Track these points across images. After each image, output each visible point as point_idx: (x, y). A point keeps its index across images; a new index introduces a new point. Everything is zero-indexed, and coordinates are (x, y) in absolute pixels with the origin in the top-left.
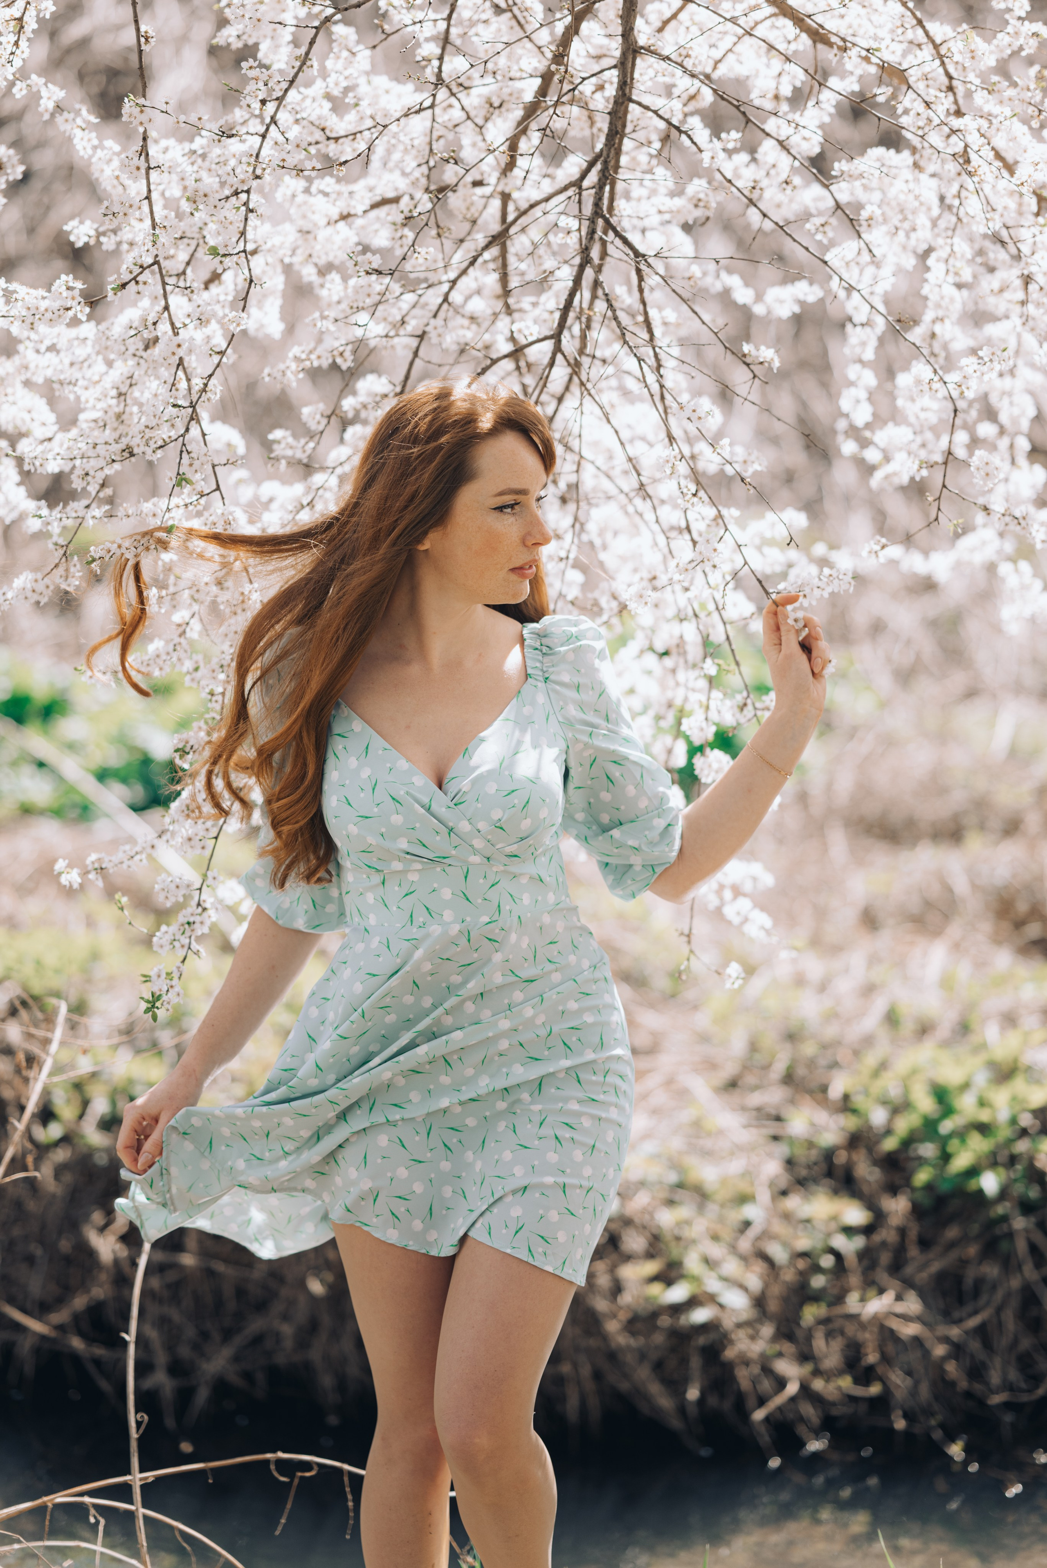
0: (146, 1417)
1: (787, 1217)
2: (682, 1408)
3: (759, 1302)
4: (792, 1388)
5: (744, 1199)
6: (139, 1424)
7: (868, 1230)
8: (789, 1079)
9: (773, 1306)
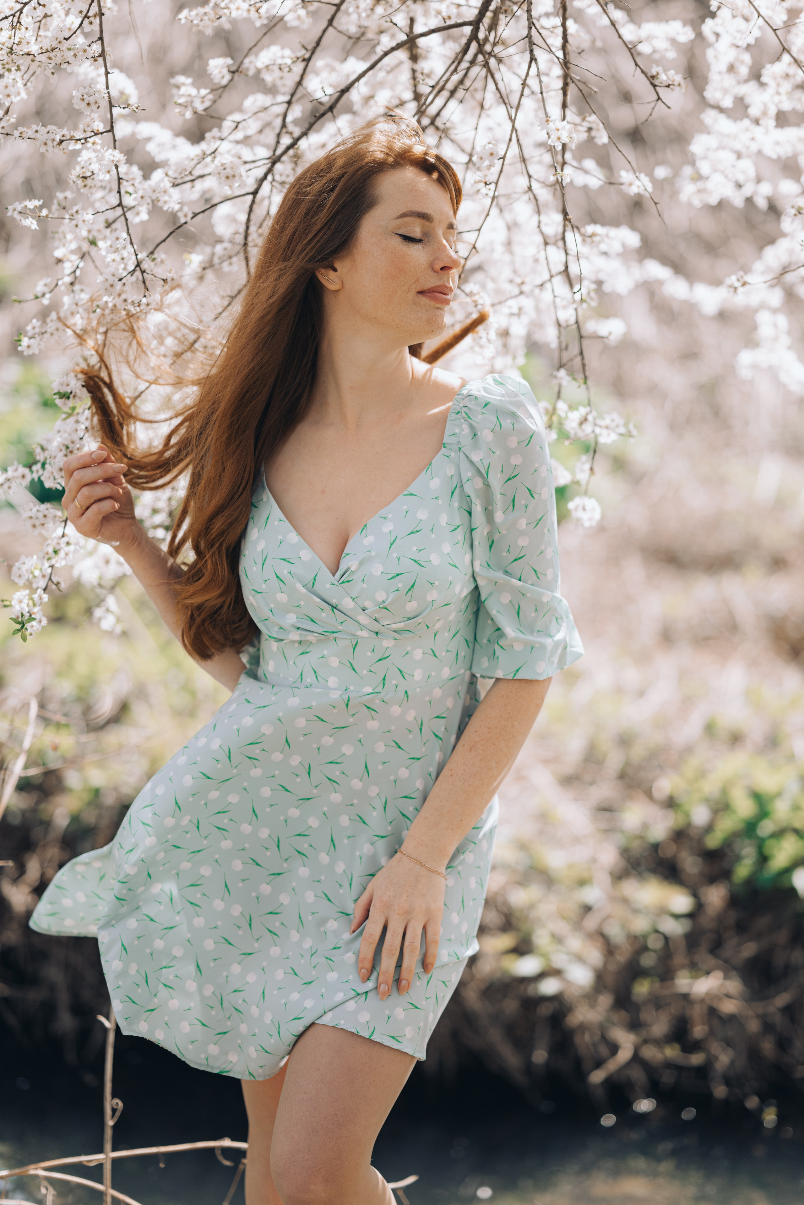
0: (121, 1105)
1: (625, 901)
2: (529, 1067)
3: (600, 977)
4: (624, 1055)
5: (582, 883)
6: (114, 1111)
7: (691, 916)
8: (622, 776)
9: (610, 980)
